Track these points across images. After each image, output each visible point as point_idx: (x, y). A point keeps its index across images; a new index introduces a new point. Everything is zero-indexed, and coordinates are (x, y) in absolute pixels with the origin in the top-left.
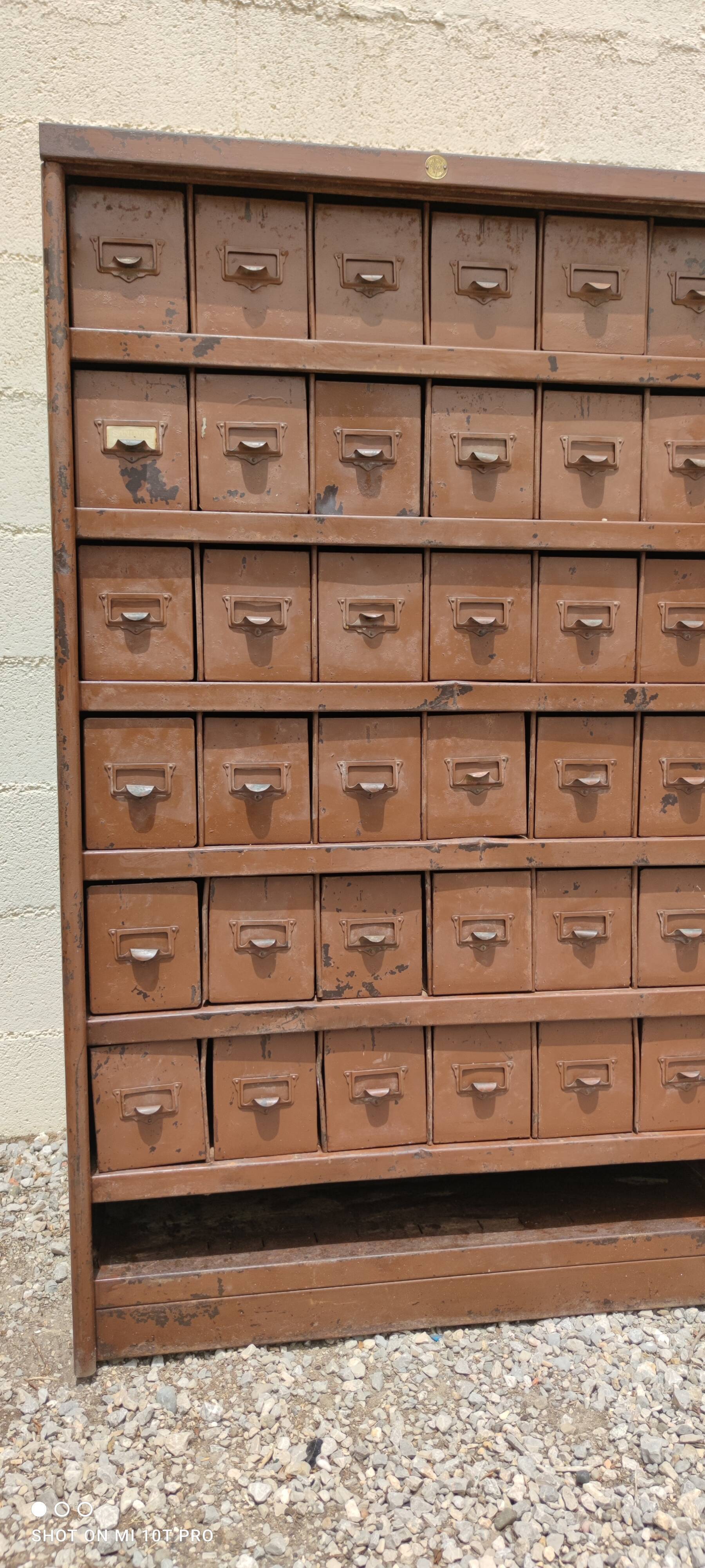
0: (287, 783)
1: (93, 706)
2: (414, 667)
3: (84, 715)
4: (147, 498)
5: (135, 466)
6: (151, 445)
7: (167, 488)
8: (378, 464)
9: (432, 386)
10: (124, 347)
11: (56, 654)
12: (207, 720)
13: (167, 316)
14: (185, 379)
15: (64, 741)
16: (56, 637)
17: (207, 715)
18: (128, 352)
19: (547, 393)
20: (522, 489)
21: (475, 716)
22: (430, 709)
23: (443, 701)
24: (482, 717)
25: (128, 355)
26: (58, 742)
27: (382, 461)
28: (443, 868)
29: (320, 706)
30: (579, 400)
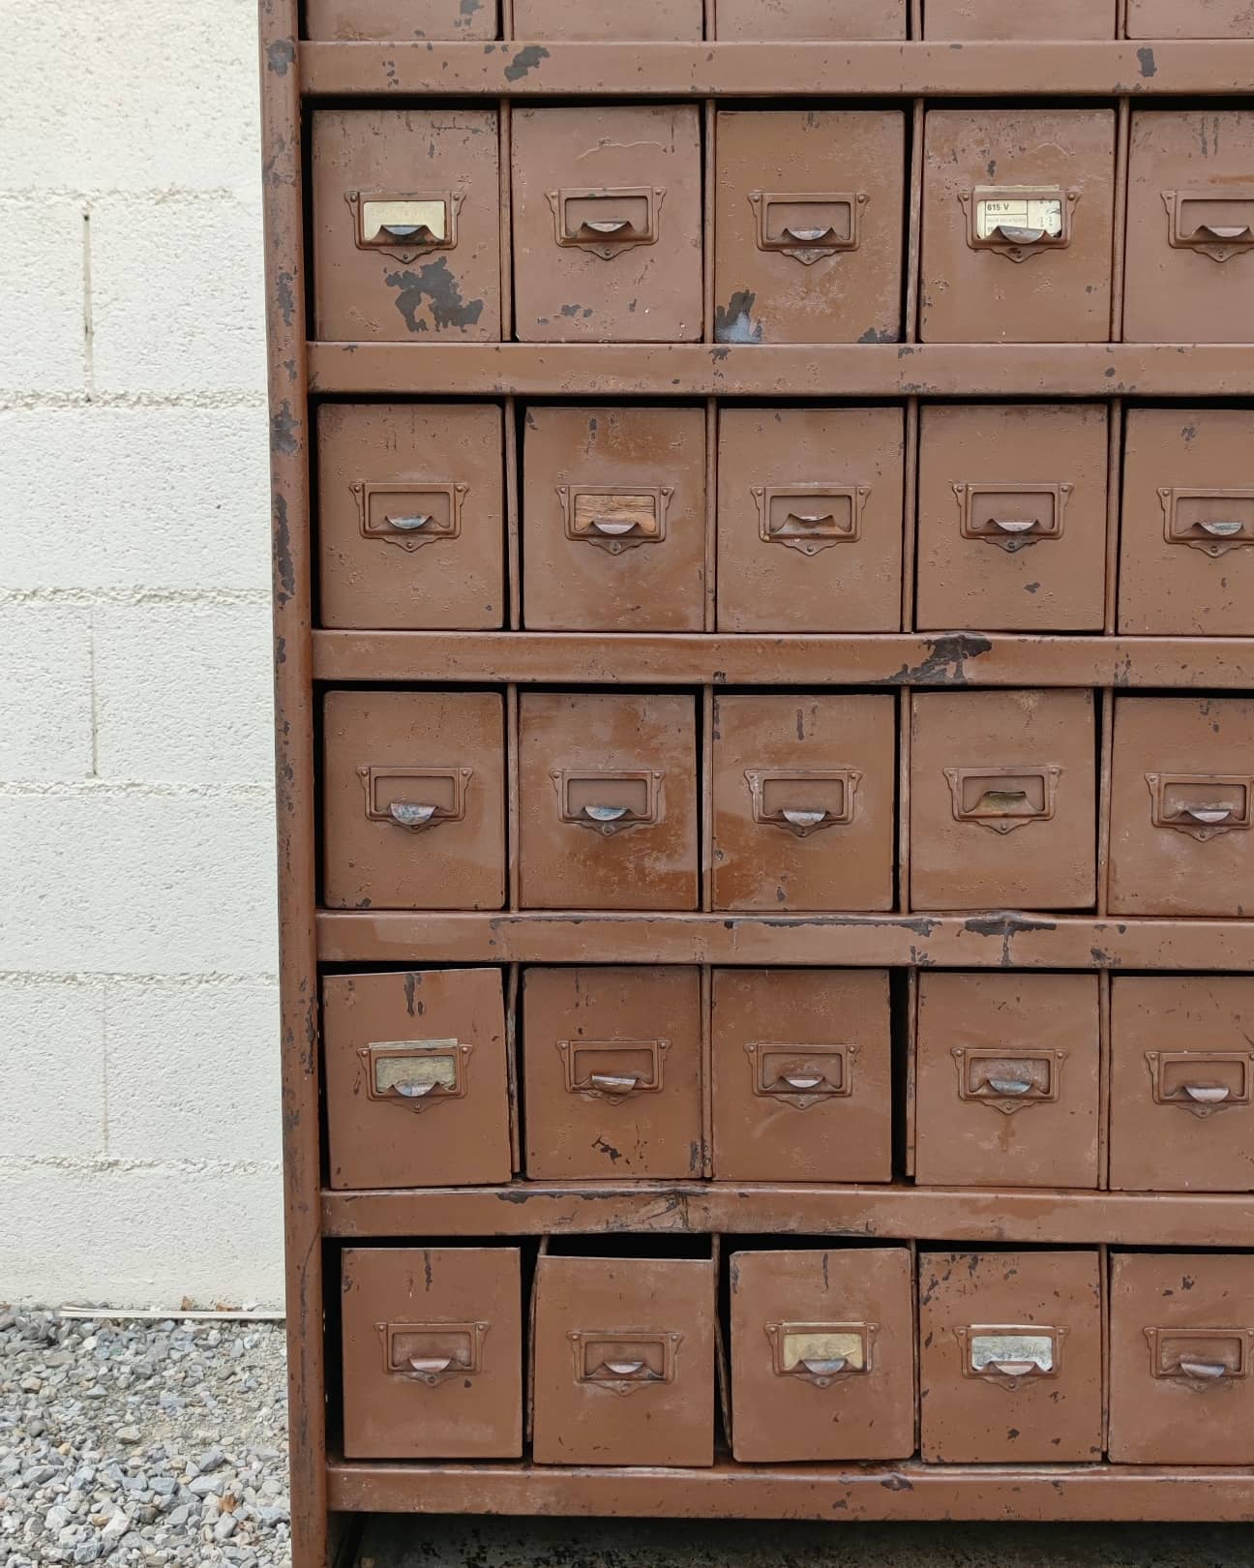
0: (656, 805)
1: (336, 672)
2: (888, 608)
3: (321, 687)
4: (431, 321)
5: (410, 268)
6: (438, 232)
7: (464, 304)
8: (826, 251)
9: (925, 111)
10: (389, 69)
11: (274, 586)
12: (526, 697)
13: (462, 12)
14: (495, 118)
15: (286, 729)
16: (274, 558)
17: (523, 687)
18: (395, 77)
19: (1138, 116)
20: (1089, 289)
21: (1002, 694)
22: (913, 682)
23: (937, 668)
24: (1015, 695)
25: (396, 82)
26: (278, 731)
27: (832, 246)
28: (936, 964)
29: (716, 674)
30: (1198, 126)
